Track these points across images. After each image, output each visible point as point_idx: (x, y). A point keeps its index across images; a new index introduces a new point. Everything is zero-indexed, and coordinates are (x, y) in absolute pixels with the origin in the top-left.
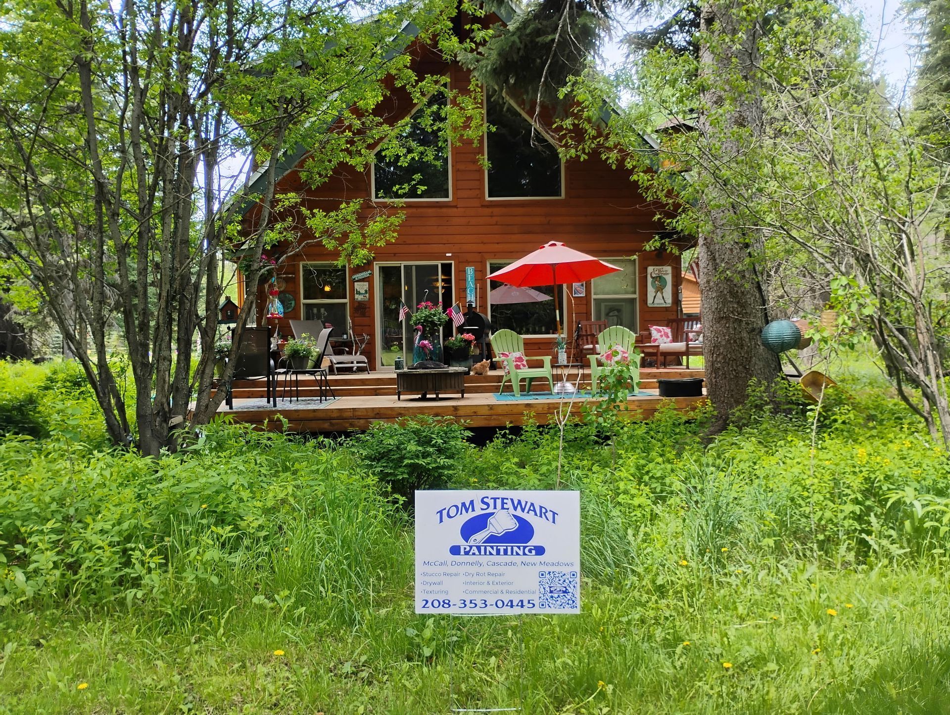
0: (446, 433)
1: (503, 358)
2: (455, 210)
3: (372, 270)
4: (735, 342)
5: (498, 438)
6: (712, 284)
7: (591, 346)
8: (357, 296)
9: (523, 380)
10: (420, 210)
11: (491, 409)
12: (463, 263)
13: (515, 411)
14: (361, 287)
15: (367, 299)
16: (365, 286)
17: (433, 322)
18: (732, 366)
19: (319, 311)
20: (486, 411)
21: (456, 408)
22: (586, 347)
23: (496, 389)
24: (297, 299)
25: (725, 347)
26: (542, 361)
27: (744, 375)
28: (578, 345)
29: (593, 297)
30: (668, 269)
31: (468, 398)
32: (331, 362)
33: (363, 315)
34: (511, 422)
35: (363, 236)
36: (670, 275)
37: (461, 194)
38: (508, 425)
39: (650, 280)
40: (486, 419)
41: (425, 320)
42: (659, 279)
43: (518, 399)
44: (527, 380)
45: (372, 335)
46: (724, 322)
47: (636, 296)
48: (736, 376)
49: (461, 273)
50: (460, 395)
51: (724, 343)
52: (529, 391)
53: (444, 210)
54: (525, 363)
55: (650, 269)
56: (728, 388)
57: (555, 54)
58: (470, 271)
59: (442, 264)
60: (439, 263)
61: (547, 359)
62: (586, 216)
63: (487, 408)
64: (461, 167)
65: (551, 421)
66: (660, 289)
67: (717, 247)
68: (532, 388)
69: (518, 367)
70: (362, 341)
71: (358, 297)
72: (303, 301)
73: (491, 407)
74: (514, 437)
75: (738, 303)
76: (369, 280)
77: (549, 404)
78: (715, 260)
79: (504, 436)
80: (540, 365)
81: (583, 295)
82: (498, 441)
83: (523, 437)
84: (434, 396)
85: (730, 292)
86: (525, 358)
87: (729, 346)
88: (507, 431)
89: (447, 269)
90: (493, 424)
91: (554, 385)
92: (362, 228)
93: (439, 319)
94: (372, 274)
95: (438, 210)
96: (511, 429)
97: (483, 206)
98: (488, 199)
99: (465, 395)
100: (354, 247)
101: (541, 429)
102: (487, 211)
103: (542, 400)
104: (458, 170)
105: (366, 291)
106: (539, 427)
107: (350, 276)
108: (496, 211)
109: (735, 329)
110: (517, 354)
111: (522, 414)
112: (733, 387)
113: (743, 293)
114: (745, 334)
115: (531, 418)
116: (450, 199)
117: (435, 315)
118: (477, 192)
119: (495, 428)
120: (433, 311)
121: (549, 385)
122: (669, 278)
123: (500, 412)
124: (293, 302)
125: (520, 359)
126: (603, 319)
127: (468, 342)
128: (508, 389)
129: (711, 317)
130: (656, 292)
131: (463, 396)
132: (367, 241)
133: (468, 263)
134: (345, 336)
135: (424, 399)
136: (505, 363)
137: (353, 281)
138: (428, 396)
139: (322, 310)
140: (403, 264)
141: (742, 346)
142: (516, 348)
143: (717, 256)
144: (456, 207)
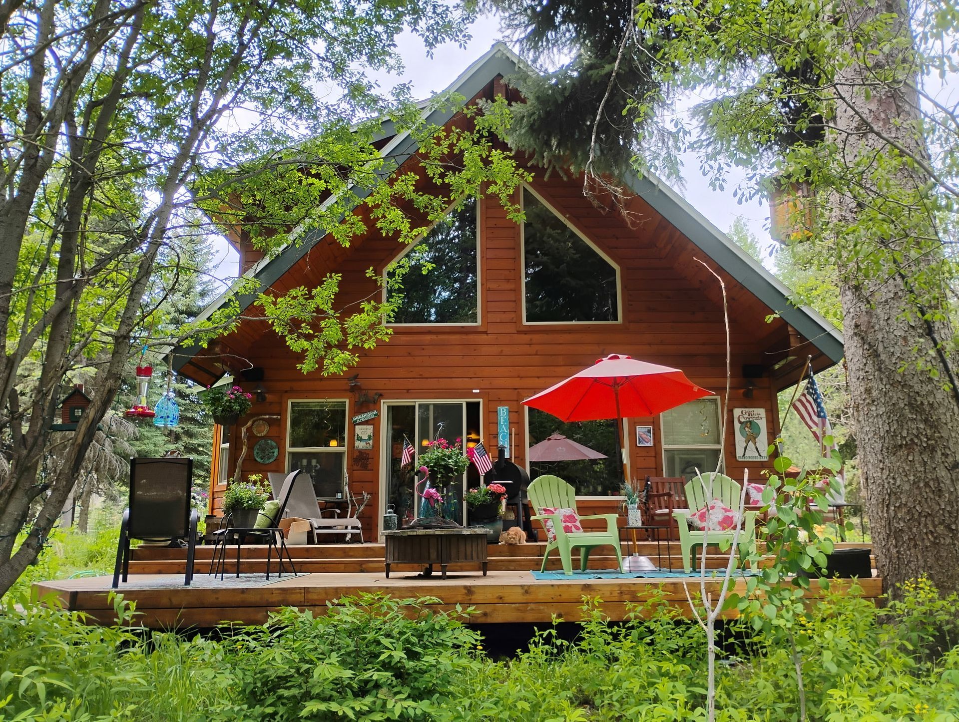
0: (421, 636)
1: (544, 516)
2: (485, 336)
3: (379, 410)
4: (927, 485)
5: (536, 644)
6: (875, 393)
7: (667, 511)
8: (357, 443)
9: (576, 550)
10: (441, 337)
11: (527, 592)
12: (494, 401)
13: (565, 596)
14: (364, 431)
15: (370, 447)
16: (369, 429)
17: (447, 468)
18: (926, 525)
19: (309, 463)
20: (518, 597)
21: (469, 590)
22: (659, 511)
23: (535, 566)
24: (281, 447)
25: (909, 494)
26: (604, 522)
27: (948, 540)
28: (648, 509)
29: (664, 446)
30: (762, 412)
31: (492, 577)
32: (311, 526)
33: (365, 467)
34: (559, 616)
35: (344, 331)
36: (764, 420)
37: (491, 317)
38: (556, 621)
39: (737, 426)
40: (518, 610)
41: (435, 464)
42: (750, 424)
43: (569, 578)
44: (583, 550)
45: (375, 494)
46: (903, 453)
47: (722, 447)
48: (934, 543)
49: (492, 413)
50: (481, 573)
51: (906, 487)
52: (585, 569)
53: (471, 337)
54: (578, 524)
55: (737, 412)
56: (921, 563)
57: (615, 86)
58: (503, 412)
59: (468, 404)
60: (463, 402)
61: (612, 518)
62: (650, 344)
63: (520, 591)
64: (493, 285)
65: (632, 615)
66: (752, 438)
67: (880, 336)
68: (589, 564)
69: (567, 529)
70: (360, 502)
71: (359, 445)
72: (289, 449)
73: (527, 590)
74: (565, 643)
75: (926, 421)
76: (374, 422)
77: (620, 585)
78: (878, 356)
79: (548, 640)
80: (602, 526)
81: (651, 444)
82: (538, 651)
83: (584, 645)
84: (440, 574)
85: (910, 404)
86: (579, 518)
87: (916, 492)
88: (554, 632)
89: (473, 408)
90: (530, 618)
91: (623, 559)
92: (342, 320)
93: (456, 462)
94: (378, 416)
95: (464, 337)
96: (559, 627)
97: (519, 332)
98: (525, 323)
99: (488, 573)
100: (329, 346)
101: (615, 629)
102: (526, 338)
103: (608, 579)
104: (489, 290)
105: (369, 437)
106: (611, 625)
107: (350, 418)
108: (536, 338)
109: (925, 463)
110: (568, 511)
111: (580, 602)
112: (930, 561)
113: (931, 405)
114: (942, 473)
115: (594, 607)
116: (479, 323)
117: (450, 458)
118: (513, 315)
119: (532, 625)
120: (447, 452)
121: (617, 559)
122: (763, 424)
123: (541, 596)
124: (276, 451)
125: (570, 518)
126: (677, 475)
127: (497, 497)
128: (555, 565)
129: (878, 446)
130: (747, 442)
131: (485, 574)
132: (350, 340)
133: (501, 402)
134: (339, 495)
135: (427, 576)
136: (549, 523)
137: (354, 424)
138: (434, 574)
139: (314, 462)
140: (417, 402)
141: (939, 492)
142: (565, 504)
143: (881, 349)
144: (486, 333)
